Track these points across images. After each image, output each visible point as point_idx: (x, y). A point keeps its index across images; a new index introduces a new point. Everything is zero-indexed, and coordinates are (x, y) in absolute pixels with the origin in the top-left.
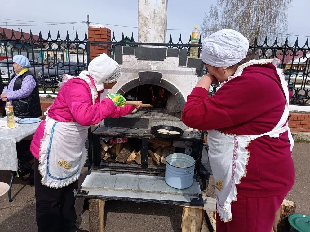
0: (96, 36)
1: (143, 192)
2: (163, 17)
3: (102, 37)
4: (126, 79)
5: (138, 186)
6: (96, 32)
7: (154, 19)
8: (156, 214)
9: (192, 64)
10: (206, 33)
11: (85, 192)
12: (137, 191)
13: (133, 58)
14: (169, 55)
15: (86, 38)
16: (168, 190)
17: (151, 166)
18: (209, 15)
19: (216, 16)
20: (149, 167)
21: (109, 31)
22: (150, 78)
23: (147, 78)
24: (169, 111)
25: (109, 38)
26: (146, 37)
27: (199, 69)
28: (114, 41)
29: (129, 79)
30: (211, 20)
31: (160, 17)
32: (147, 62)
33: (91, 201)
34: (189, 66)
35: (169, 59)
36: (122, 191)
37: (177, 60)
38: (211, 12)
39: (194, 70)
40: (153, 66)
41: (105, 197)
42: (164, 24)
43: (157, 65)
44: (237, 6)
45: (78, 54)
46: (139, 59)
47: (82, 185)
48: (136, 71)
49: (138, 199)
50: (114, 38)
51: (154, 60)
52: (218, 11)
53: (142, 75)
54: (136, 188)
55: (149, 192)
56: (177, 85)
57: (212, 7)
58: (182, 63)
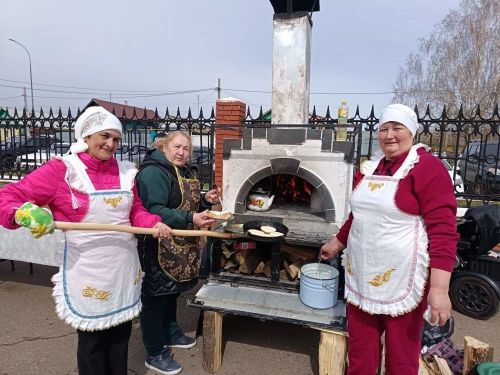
0: (226, 113)
1: (269, 308)
2: (302, 92)
3: (234, 113)
4: (255, 167)
5: (264, 301)
6: (226, 108)
7: (290, 95)
8: (291, 350)
9: (338, 147)
10: (401, 97)
11: (199, 303)
12: (262, 307)
13: (264, 142)
14: (310, 137)
15: (213, 116)
16: (302, 309)
17: (284, 280)
18: (406, 68)
19: (418, 69)
20: (281, 281)
21: (243, 106)
22: (284, 166)
23: (280, 166)
24: (313, 211)
25: (242, 114)
26: (280, 116)
27: (349, 154)
28: (248, 119)
29: (259, 167)
30: (410, 77)
31: (299, 93)
32: (281, 146)
33: (207, 314)
34: (335, 151)
35: (309, 143)
36: (244, 305)
37: (319, 143)
38: (410, 64)
39: (342, 155)
40: (288, 151)
41: (222, 310)
42: (305, 100)
43: (294, 150)
44: (456, 52)
45: (201, 134)
46: (271, 143)
47: (197, 295)
48: (268, 157)
49: (262, 315)
50: (249, 114)
51: (290, 143)
52: (422, 61)
53: (275, 162)
54: (261, 303)
55: (276, 309)
56: (319, 173)
57: (410, 56)
58: (325, 147)
